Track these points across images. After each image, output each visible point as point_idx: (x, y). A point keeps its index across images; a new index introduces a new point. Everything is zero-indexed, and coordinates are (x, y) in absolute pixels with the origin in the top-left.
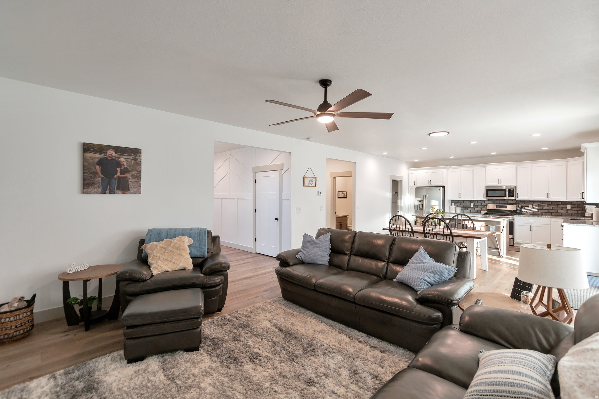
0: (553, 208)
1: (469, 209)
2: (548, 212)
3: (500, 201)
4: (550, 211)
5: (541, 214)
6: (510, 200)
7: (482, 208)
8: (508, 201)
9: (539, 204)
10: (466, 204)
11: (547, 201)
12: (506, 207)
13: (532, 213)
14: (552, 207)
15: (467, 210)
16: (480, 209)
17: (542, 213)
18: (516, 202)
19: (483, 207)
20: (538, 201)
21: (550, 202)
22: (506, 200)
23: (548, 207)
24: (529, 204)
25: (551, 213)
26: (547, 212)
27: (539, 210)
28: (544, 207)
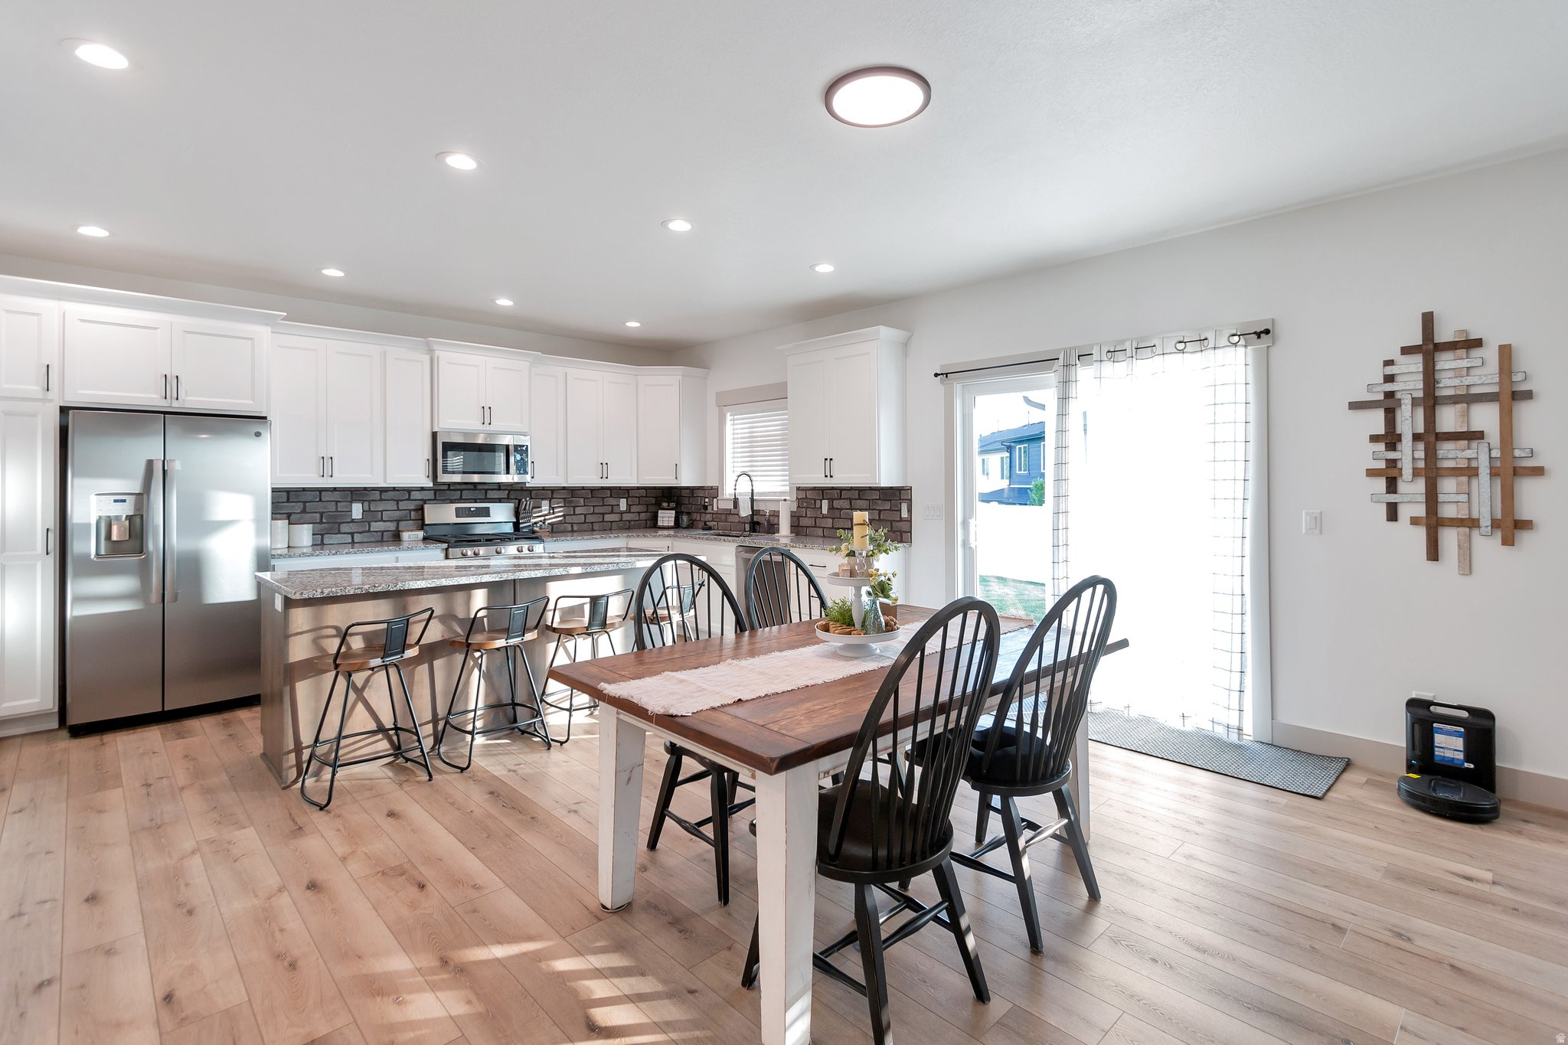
0: (595, 508)
1: (344, 528)
3: (461, 490)
5: (570, 529)
6: (492, 487)
7: (398, 521)
8: (486, 490)
9: (565, 499)
10: (332, 507)
12: (486, 512)
13: (550, 528)
16: (392, 526)
17: (572, 525)
18: (508, 494)
19: (406, 516)
22: (480, 487)
23: (584, 506)
24: (543, 499)
25: (592, 524)
26: (583, 521)
27: (567, 517)
28: (577, 506)
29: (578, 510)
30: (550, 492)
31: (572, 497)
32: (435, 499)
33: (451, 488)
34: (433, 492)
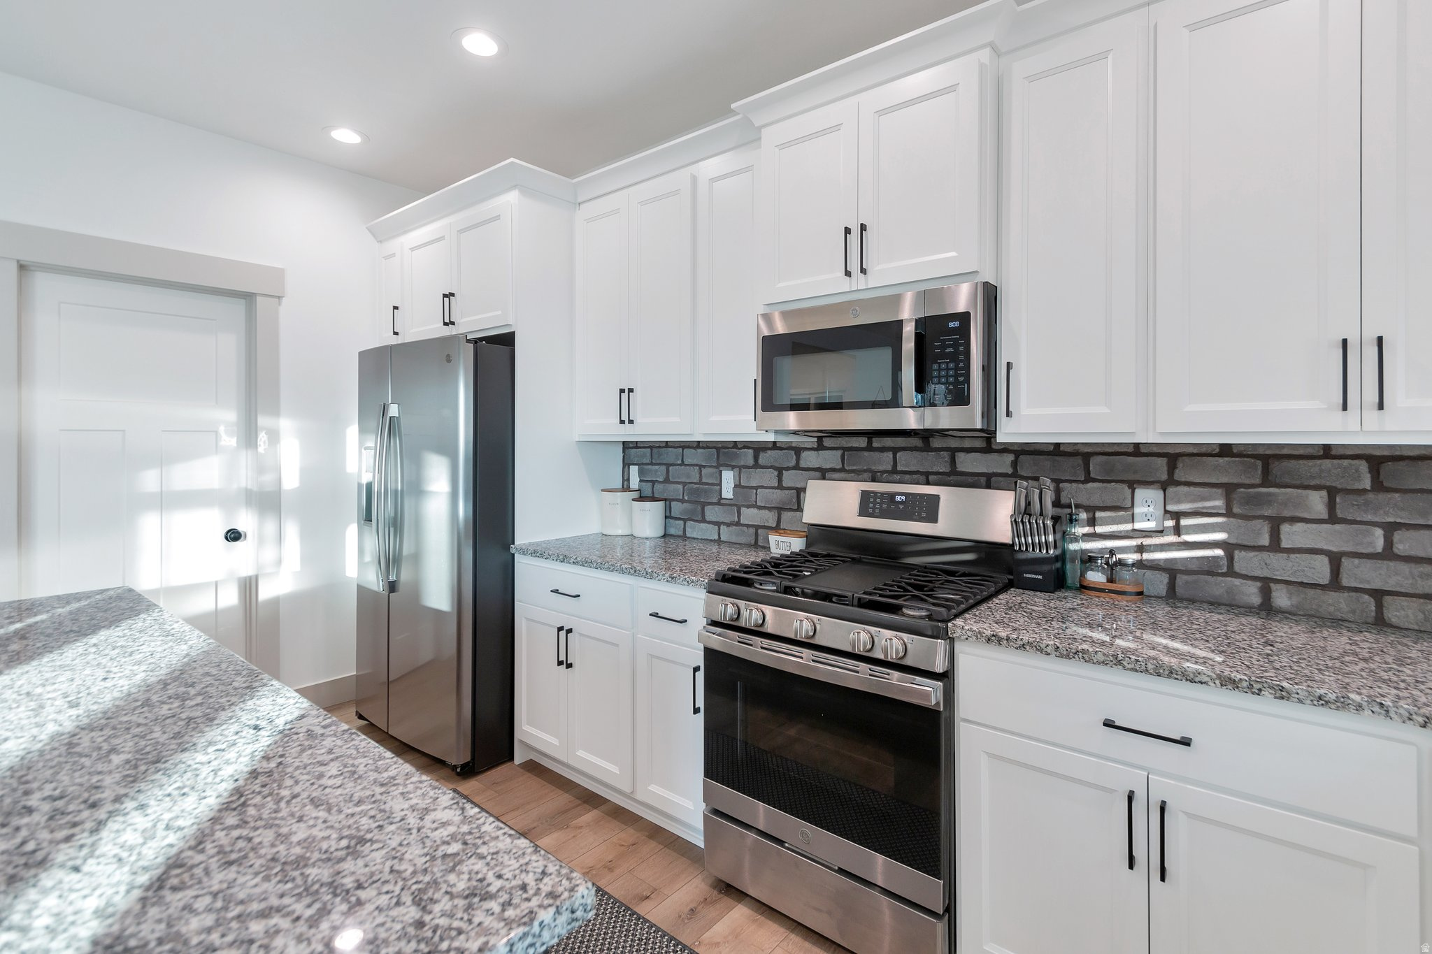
0: (1397, 536)
2: (1335, 584)
3: (895, 450)
4: (1357, 573)
5: (1256, 600)
6: (967, 444)
7: (780, 510)
8: (953, 452)
9: (1229, 490)
11: (1327, 451)
12: (929, 509)
13: (1158, 584)
14: (1390, 529)
15: (704, 521)
17: (1266, 585)
18: (1015, 464)
20: (1225, 450)
21: (1363, 466)
23: (1333, 519)
24: (1132, 485)
25: (1379, 595)
26: (1324, 578)
27: (1238, 555)
28: (1294, 520)
29: (1293, 535)
30: (1162, 462)
31: (1266, 483)
32: (842, 470)
33: (875, 445)
34: (839, 453)
